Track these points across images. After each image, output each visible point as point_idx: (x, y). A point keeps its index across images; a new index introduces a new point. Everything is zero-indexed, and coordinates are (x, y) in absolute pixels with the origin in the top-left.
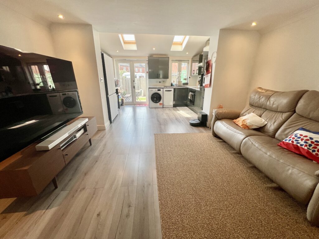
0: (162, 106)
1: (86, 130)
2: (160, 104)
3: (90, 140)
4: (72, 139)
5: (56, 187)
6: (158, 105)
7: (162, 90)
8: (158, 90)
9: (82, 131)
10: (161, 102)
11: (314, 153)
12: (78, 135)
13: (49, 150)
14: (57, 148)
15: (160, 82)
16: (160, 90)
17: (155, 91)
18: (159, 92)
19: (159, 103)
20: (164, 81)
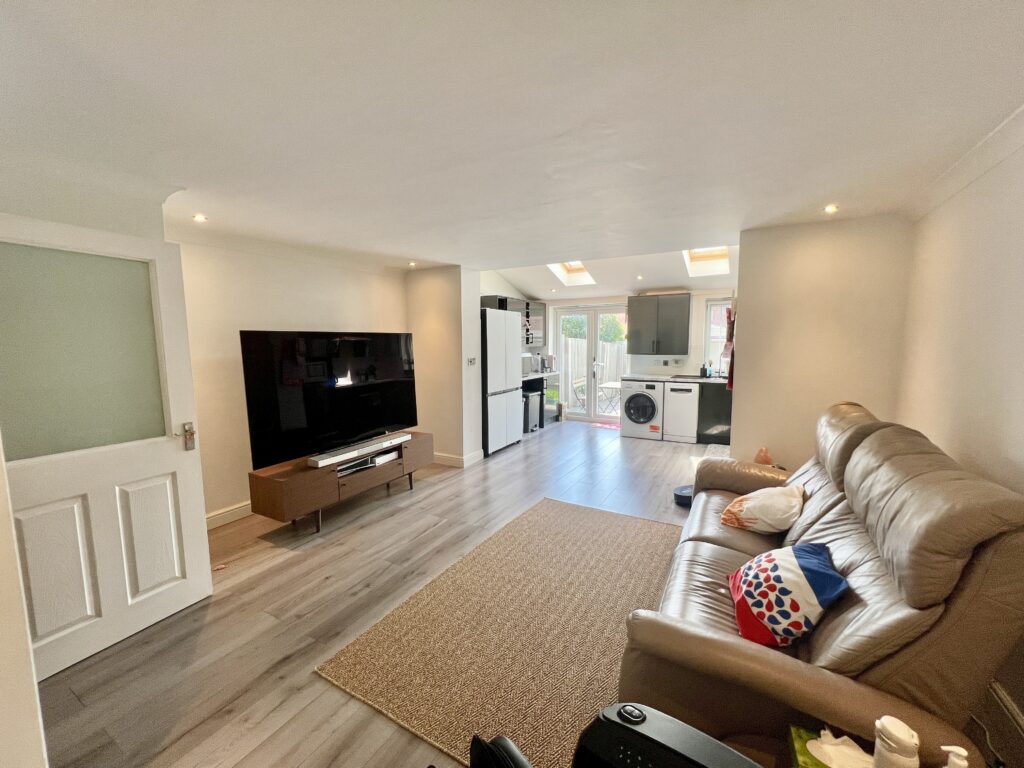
0: (658, 436)
1: (400, 456)
2: (654, 428)
3: (410, 474)
4: (366, 462)
5: (318, 531)
6: (644, 429)
7: (659, 386)
8: (648, 387)
9: (393, 455)
10: (657, 421)
11: (755, 610)
12: (380, 461)
13: (317, 468)
14: (331, 469)
15: (666, 363)
16: (653, 387)
17: (639, 388)
18: (649, 392)
19: (647, 426)
20: (677, 362)
